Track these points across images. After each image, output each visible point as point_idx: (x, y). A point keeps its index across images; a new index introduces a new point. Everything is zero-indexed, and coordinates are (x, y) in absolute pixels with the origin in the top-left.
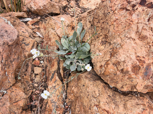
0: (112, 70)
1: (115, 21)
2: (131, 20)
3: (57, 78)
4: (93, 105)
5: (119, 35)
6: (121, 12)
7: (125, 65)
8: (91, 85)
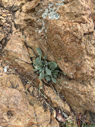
0: (80, 76)
1: (70, 49)
2: (81, 47)
3: (46, 87)
4: (75, 91)
5: (77, 58)
6: (72, 43)
7: (88, 74)
8: (69, 83)
